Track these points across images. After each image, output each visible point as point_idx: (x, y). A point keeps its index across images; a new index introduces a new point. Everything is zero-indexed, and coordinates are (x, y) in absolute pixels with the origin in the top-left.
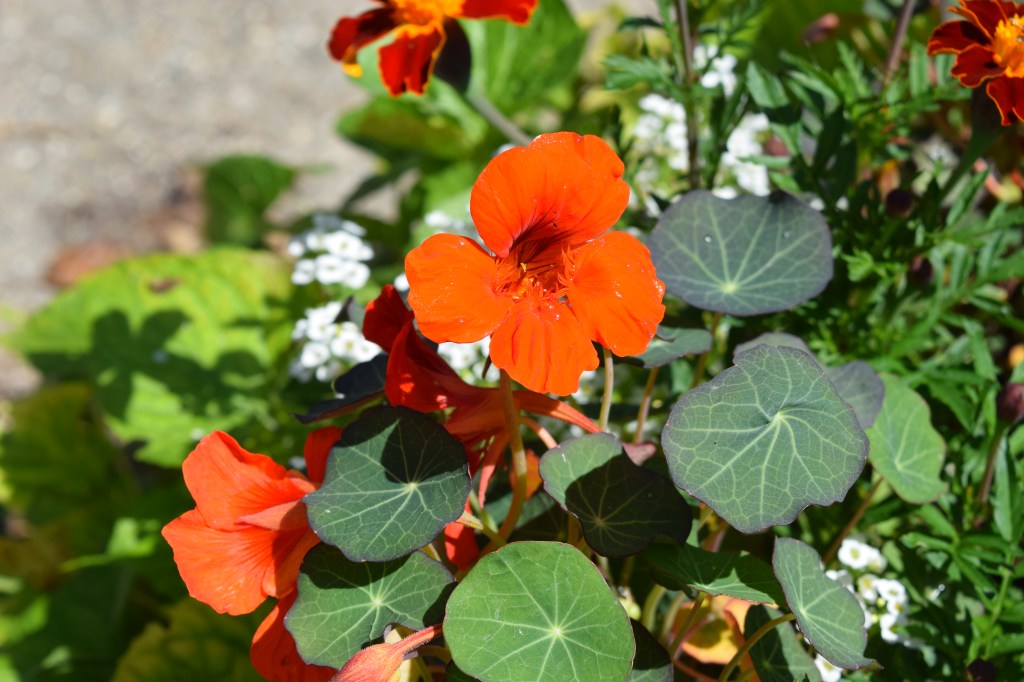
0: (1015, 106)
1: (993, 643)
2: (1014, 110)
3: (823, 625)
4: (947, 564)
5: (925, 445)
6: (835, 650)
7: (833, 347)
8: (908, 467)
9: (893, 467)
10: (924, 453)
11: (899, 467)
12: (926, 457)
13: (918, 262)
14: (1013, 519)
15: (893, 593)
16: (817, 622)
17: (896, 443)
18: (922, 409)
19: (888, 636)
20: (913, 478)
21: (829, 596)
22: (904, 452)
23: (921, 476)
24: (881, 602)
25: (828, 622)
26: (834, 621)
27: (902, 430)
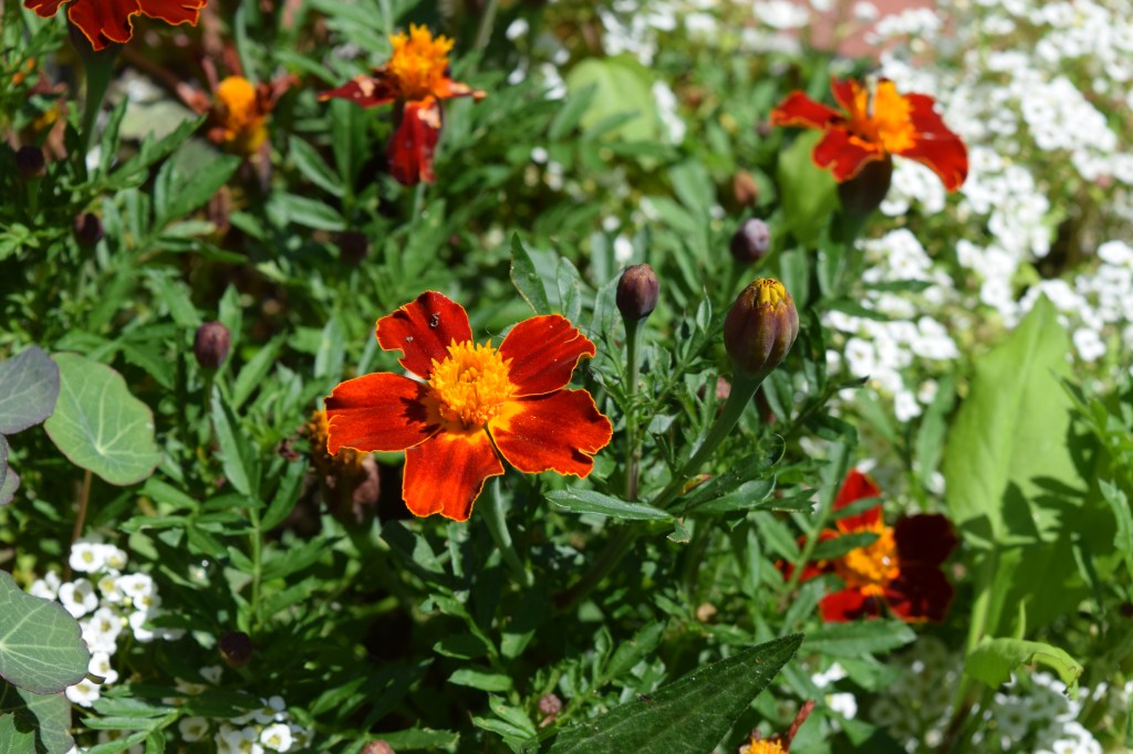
0: (103, 26)
1: (262, 607)
2: (102, 31)
3: (28, 651)
4: (184, 539)
5: (128, 417)
6: (39, 677)
7: (26, 337)
8: (113, 448)
9: (95, 452)
10: (130, 426)
11: (101, 450)
12: (133, 430)
13: (81, 220)
14: (246, 469)
15: (138, 587)
16: (20, 650)
17: (93, 426)
18: (116, 380)
19: (143, 635)
20: (121, 458)
21: (34, 618)
22: (105, 432)
23: (131, 452)
24: (128, 601)
25: (35, 647)
26: (44, 643)
27: (96, 410)
